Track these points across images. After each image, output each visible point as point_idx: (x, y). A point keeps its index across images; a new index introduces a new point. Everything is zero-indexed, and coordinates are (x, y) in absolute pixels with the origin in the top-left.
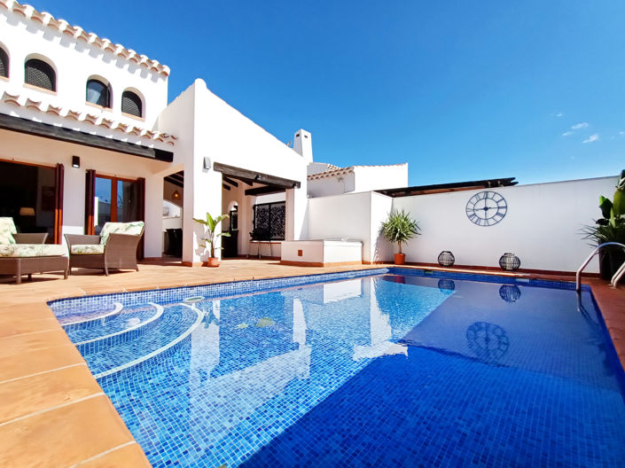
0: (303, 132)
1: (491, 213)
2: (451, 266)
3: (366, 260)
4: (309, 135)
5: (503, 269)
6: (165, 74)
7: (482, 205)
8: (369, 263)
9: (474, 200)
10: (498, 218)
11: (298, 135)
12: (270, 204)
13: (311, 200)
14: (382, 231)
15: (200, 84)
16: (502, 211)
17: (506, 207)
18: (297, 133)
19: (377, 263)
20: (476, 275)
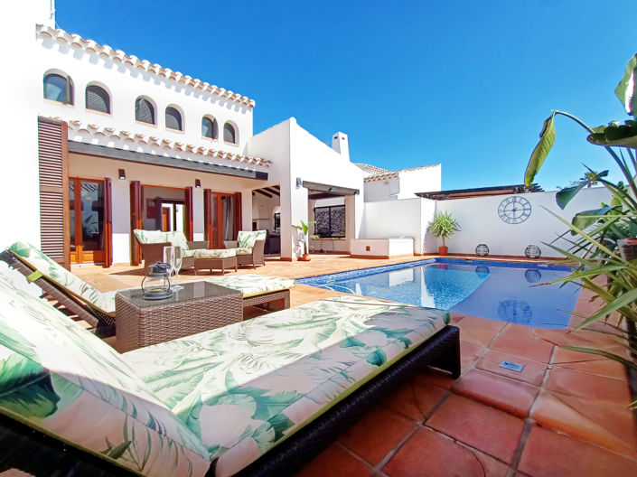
0: (341, 135)
1: (518, 213)
2: (486, 255)
3: (417, 252)
4: (346, 136)
5: (528, 257)
6: (252, 106)
7: (511, 207)
8: (420, 255)
9: (505, 203)
10: (524, 218)
11: (336, 138)
12: (330, 207)
13: (367, 204)
14: (428, 230)
15: (293, 120)
16: (527, 212)
17: (530, 209)
18: (335, 136)
19: (425, 255)
20: (507, 262)
